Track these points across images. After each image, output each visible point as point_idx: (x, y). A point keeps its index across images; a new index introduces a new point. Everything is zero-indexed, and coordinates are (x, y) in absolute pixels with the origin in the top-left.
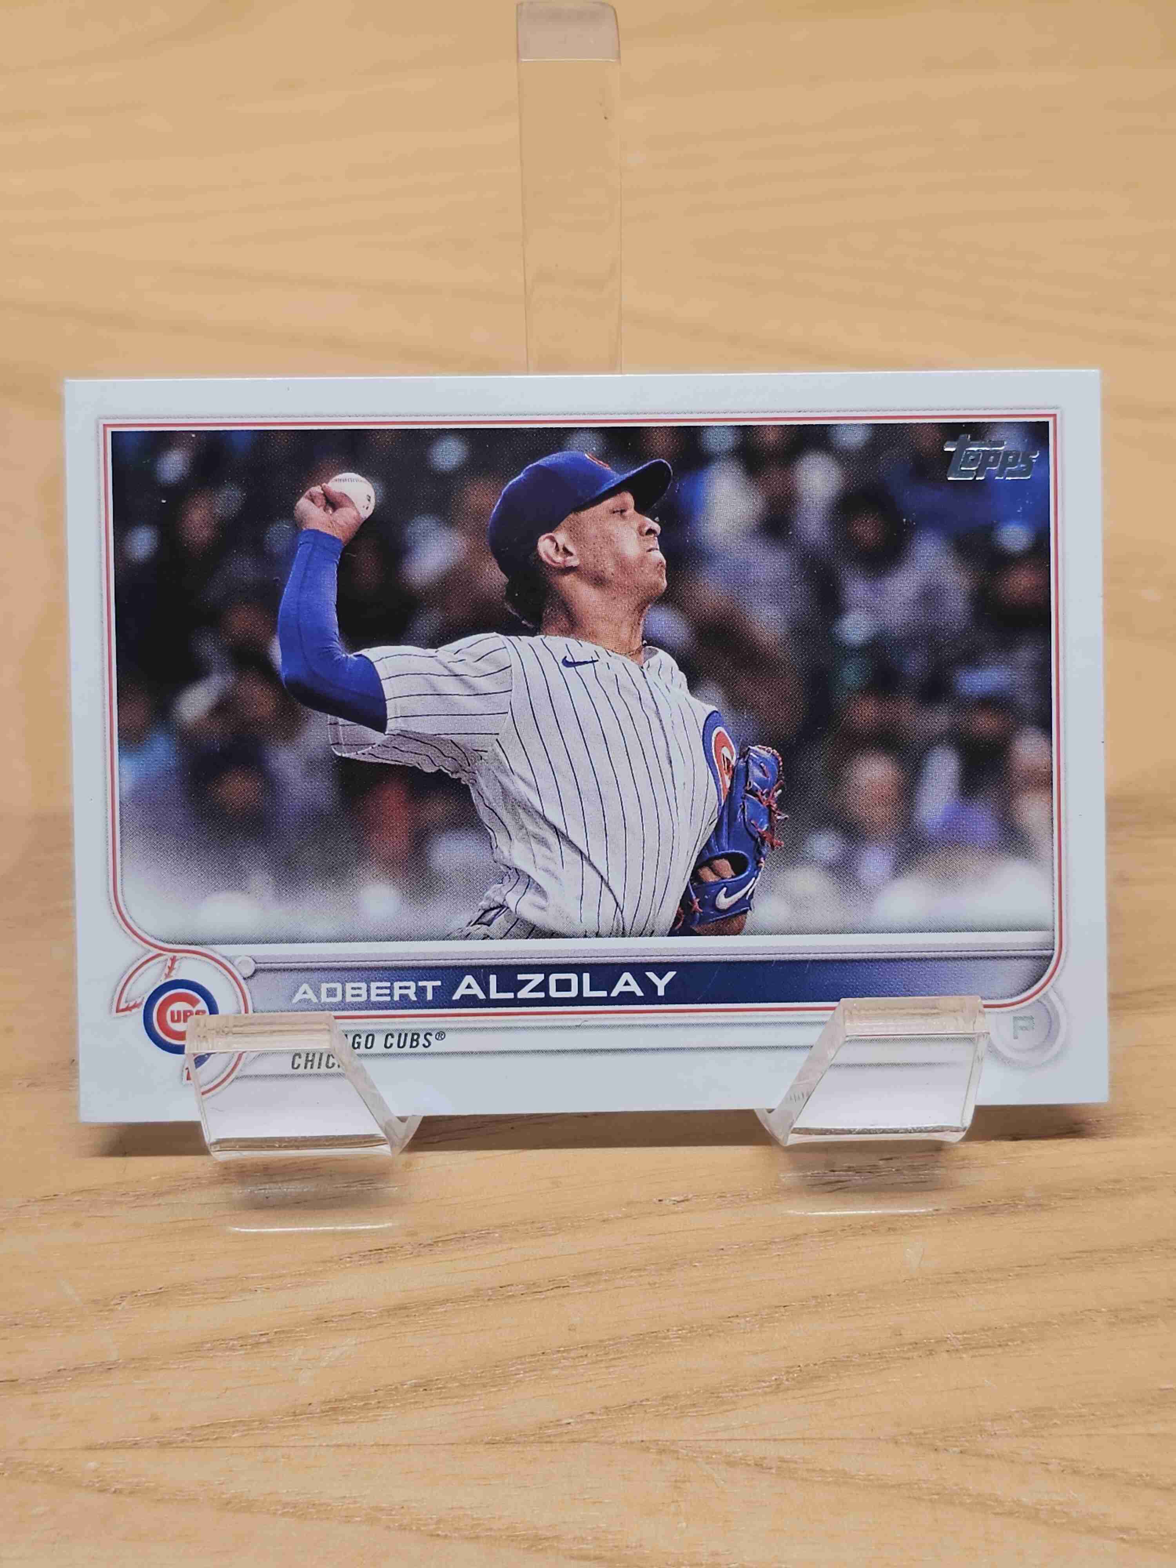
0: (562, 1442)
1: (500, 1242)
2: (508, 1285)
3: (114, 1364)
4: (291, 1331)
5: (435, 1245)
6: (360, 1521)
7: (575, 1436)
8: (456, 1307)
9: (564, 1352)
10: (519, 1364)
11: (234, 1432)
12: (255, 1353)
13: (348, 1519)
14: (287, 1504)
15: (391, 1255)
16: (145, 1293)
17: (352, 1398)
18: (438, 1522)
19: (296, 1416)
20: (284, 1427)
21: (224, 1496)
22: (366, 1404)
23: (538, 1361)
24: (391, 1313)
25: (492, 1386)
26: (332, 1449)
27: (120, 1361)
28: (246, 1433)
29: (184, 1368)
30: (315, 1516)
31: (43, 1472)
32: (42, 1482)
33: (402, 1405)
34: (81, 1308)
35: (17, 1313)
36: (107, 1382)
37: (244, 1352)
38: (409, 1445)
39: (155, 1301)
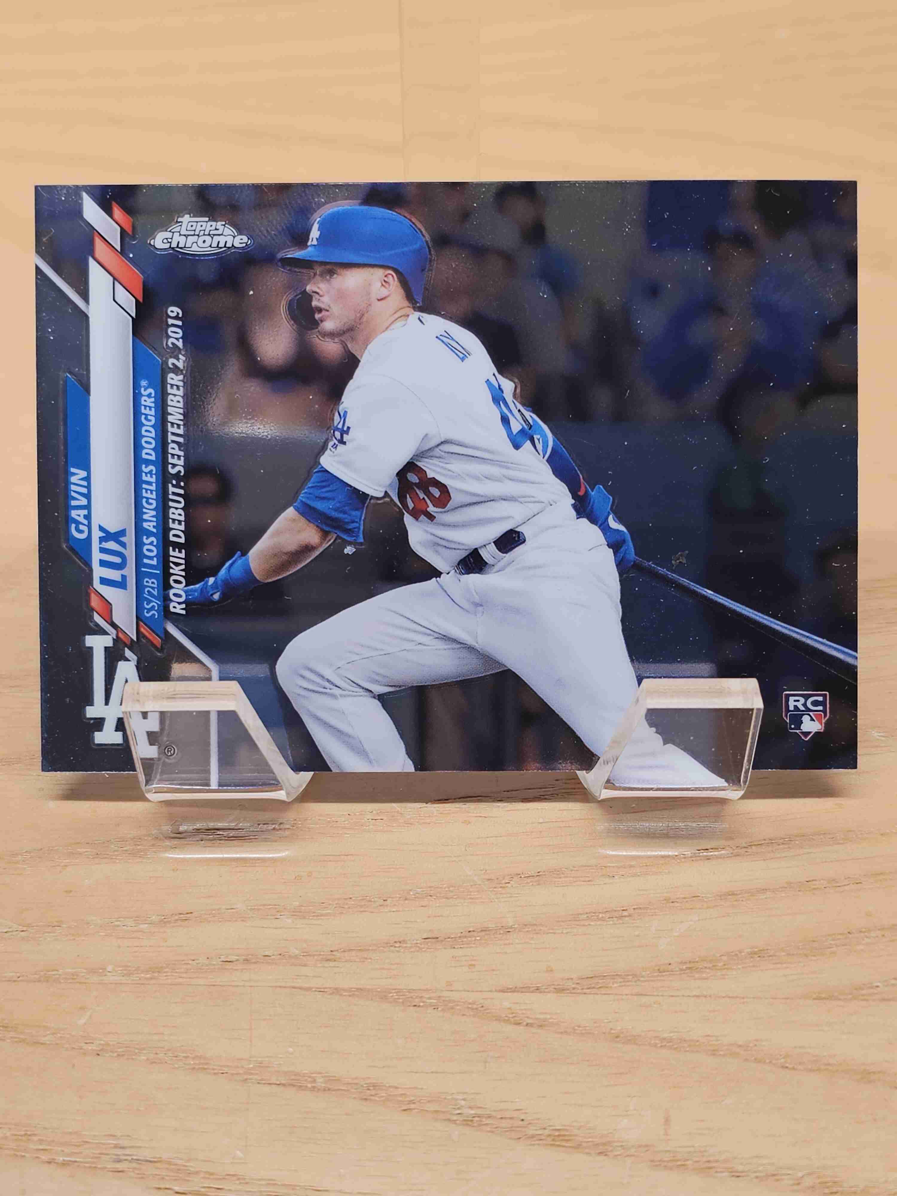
0: (874, 1000)
1: (801, 847)
2: (813, 880)
3: (511, 928)
4: (646, 908)
5: (749, 847)
6: (724, 1055)
7: (885, 996)
8: (775, 895)
9: (864, 932)
10: (831, 940)
11: (614, 983)
12: (620, 923)
13: (714, 1053)
14: (664, 1039)
16: (528, 875)
17: (702, 960)
18: (786, 1056)
19: (660, 972)
20: (652, 981)
21: (613, 1031)
22: (713, 966)
23: (846, 938)
24: (722, 898)
25: (812, 956)
26: (693, 999)
27: (516, 926)
28: (623, 984)
29: (567, 933)
30: (688, 1049)
31: (468, 1008)
32: (470, 1015)
33: (743, 968)
34: (480, 885)
35: (430, 887)
36: (508, 942)
37: (611, 922)
38: (754, 998)
39: (536, 881)
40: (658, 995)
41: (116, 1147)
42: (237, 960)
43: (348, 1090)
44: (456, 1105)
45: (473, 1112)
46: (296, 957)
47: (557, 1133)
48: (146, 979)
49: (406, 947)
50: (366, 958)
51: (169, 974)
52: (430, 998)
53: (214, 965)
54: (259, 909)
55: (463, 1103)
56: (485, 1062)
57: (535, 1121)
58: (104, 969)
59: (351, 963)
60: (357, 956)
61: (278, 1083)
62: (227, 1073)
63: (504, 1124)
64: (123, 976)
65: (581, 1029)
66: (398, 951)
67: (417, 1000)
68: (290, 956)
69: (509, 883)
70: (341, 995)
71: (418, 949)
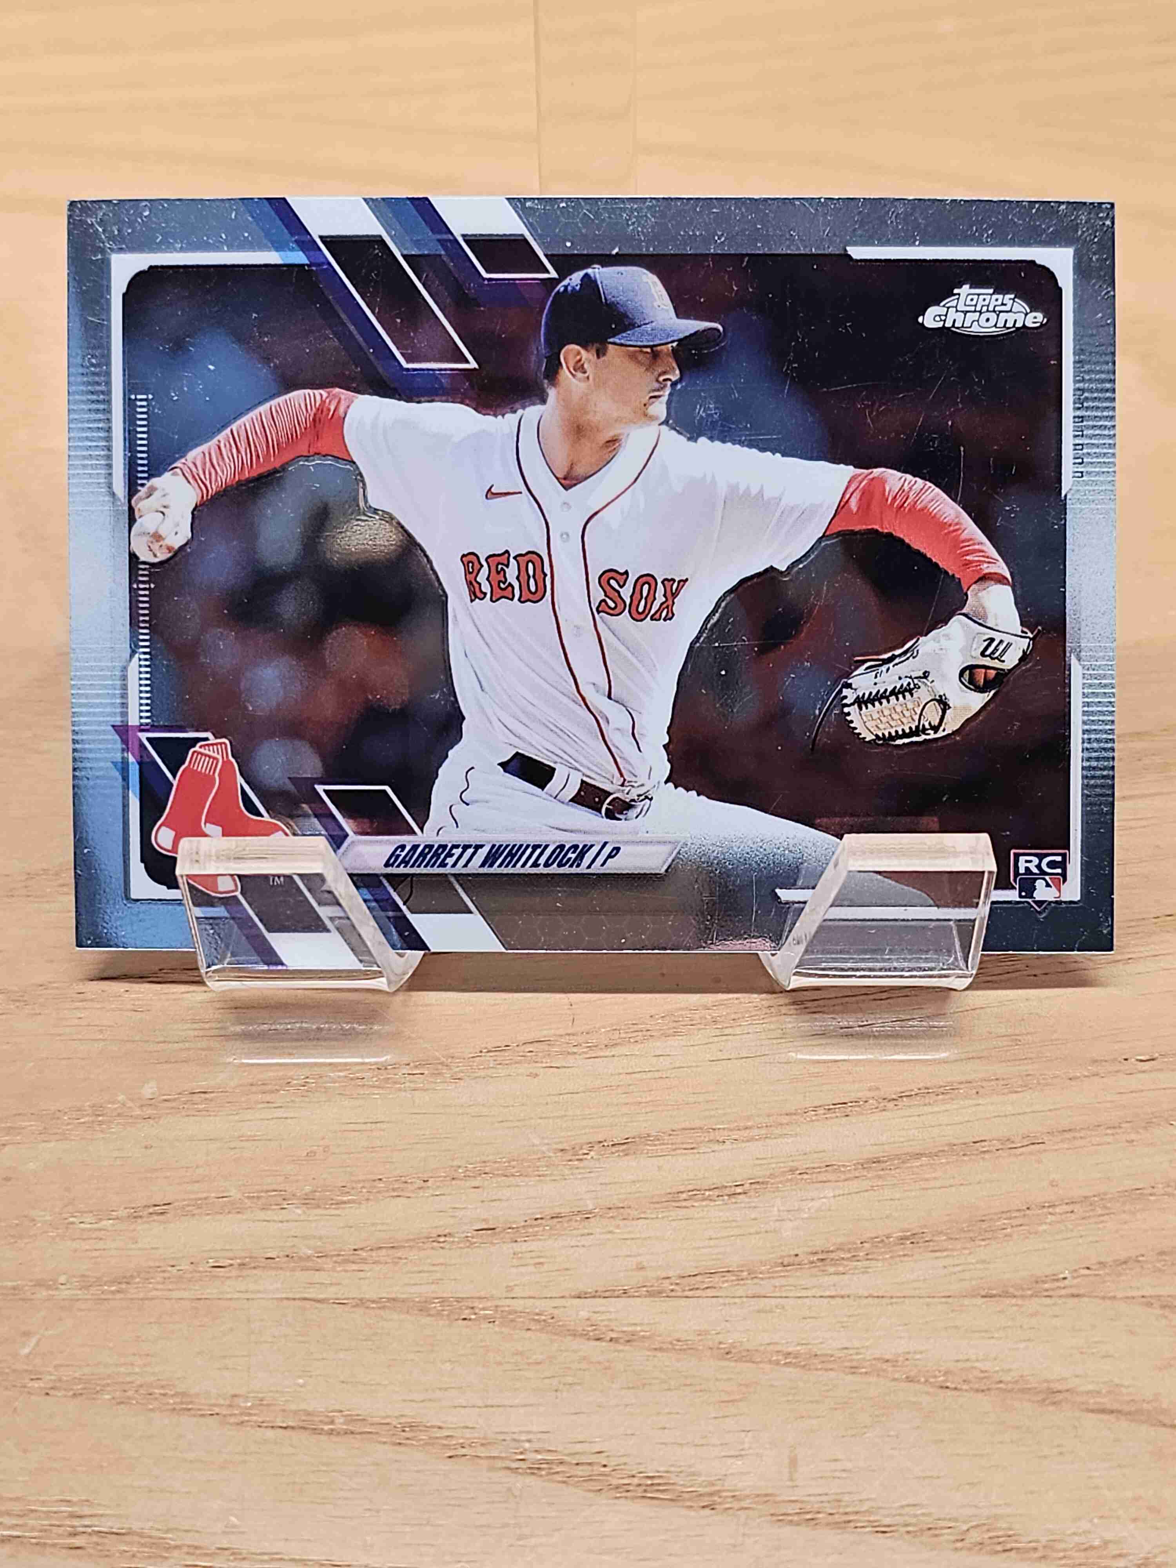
0: (1060, 1296)
1: (967, 1097)
2: (982, 1141)
3: (590, 1213)
4: (767, 1183)
5: (901, 1099)
6: (866, 1373)
7: (1074, 1291)
8: (932, 1162)
9: (1049, 1207)
10: (1005, 1219)
11: (723, 1282)
12: (733, 1203)
13: (854, 1370)
14: (789, 1354)
15: (856, 1109)
16: (613, 1143)
17: (838, 1249)
18: (946, 1373)
19: (784, 1266)
20: (773, 1278)
21: (722, 1346)
22: (854, 1256)
23: (1024, 1215)
24: (865, 1166)
25: (980, 1240)
26: (826, 1300)
27: (597, 1210)
28: (736, 1283)
29: (663, 1218)
30: (819, 1367)
31: (534, 1320)
32: (536, 1330)
33: (891, 1257)
34: (550, 1157)
35: (484, 1162)
36: (586, 1231)
37: (720, 1203)
38: (904, 1297)
39: (623, 1151)
40: (781, 1297)
41: (73, 1516)
42: (231, 1265)
43: (377, 1433)
44: (517, 1449)
45: (540, 1457)
46: (309, 1258)
47: (649, 1482)
48: (113, 1292)
49: (453, 1242)
50: (400, 1258)
51: (140, 1285)
52: (484, 1309)
53: (199, 1272)
54: (258, 1197)
55: (527, 1445)
56: (556, 1391)
57: (622, 1467)
58: (55, 1281)
59: (381, 1266)
60: (388, 1256)
61: (284, 1425)
62: (217, 1414)
63: (580, 1471)
64: (80, 1289)
65: (680, 1343)
66: (442, 1248)
67: (467, 1311)
68: (300, 1258)
69: (587, 1154)
70: (367, 1308)
71: (468, 1244)
